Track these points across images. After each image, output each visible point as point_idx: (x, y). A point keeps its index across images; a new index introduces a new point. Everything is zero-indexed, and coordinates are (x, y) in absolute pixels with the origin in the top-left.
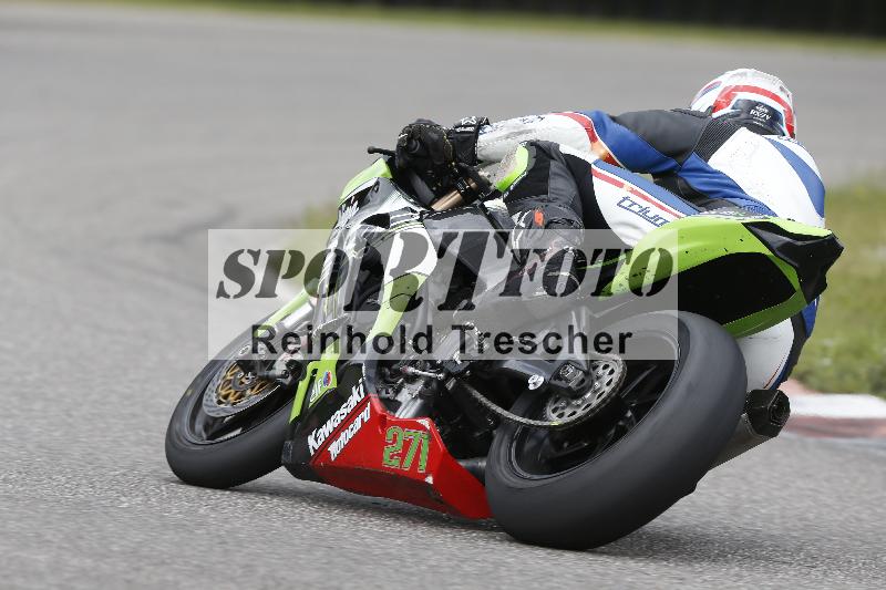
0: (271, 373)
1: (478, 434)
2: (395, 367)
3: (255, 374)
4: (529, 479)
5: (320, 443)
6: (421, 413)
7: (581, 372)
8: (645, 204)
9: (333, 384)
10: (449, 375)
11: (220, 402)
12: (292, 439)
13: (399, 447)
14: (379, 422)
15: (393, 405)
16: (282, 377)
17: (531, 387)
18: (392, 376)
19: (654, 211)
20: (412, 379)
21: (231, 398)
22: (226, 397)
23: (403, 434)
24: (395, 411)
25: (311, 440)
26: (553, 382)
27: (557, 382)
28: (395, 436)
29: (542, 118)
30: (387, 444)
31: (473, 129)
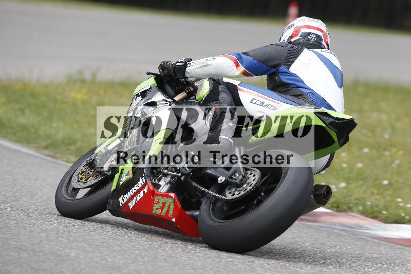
0: (102, 169)
1: (194, 200)
2: (158, 170)
3: (94, 170)
5: (125, 201)
6: (170, 190)
7: (241, 176)
8: (262, 100)
9: (131, 176)
10: (183, 174)
11: (79, 181)
12: (112, 199)
13: (160, 205)
14: (152, 194)
15: (157, 186)
16: (107, 171)
17: (219, 182)
18: (157, 174)
19: (266, 102)
20: (166, 175)
21: (83, 180)
22: (81, 179)
23: (162, 200)
24: (158, 189)
25: (121, 200)
26: (229, 180)
27: (231, 180)
28: (159, 200)
29: (214, 59)
30: (155, 204)
31: (183, 64)
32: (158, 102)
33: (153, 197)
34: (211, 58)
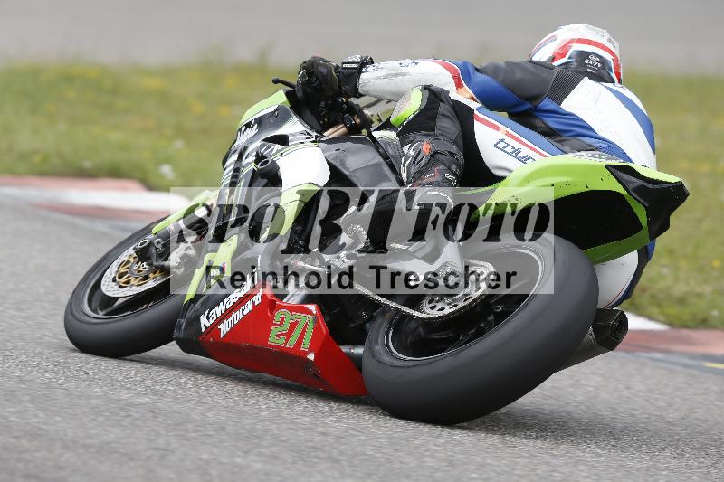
0: (166, 263)
1: (352, 325)
3: (150, 265)
4: (404, 360)
5: (211, 321)
6: (307, 300)
8: (517, 145)
14: (271, 305)
19: (525, 152)
24: (283, 298)
25: (203, 320)
28: (283, 319)
29: (417, 64)
30: (276, 325)
31: (356, 66)
32: (293, 135)
33: (272, 313)
34: (409, 61)
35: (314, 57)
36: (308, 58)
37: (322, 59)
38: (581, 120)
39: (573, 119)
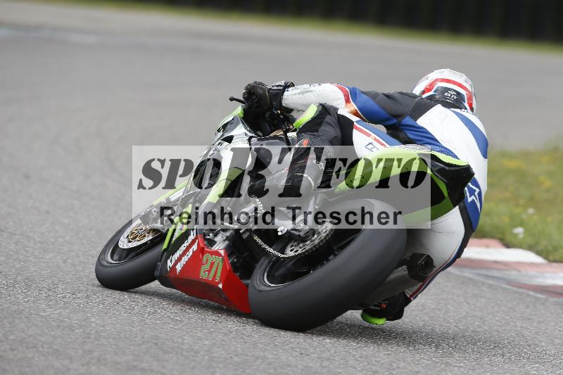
4: (269, 286)
5: (173, 264)
9: (184, 230)
12: (160, 261)
13: (208, 266)
14: (201, 252)
15: (211, 243)
17: (280, 234)
24: (212, 246)
25: (169, 262)
26: (292, 231)
28: (207, 260)
30: (204, 264)
31: (281, 88)
32: (236, 135)
33: (202, 256)
35: (255, 82)
36: (251, 82)
37: (261, 83)
38: (430, 134)
39: (423, 132)
